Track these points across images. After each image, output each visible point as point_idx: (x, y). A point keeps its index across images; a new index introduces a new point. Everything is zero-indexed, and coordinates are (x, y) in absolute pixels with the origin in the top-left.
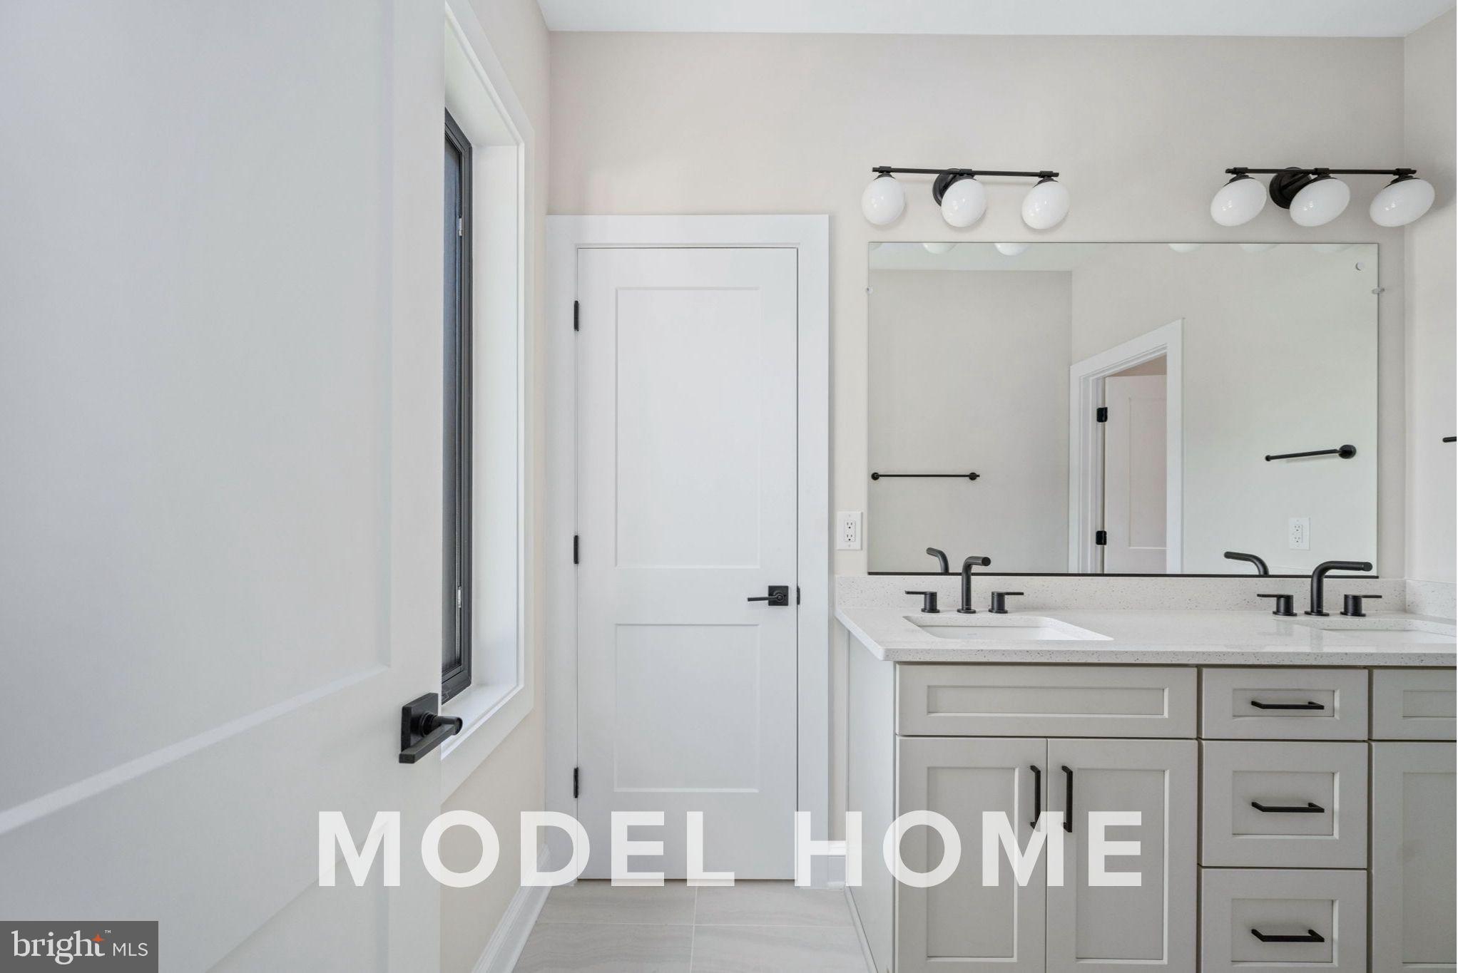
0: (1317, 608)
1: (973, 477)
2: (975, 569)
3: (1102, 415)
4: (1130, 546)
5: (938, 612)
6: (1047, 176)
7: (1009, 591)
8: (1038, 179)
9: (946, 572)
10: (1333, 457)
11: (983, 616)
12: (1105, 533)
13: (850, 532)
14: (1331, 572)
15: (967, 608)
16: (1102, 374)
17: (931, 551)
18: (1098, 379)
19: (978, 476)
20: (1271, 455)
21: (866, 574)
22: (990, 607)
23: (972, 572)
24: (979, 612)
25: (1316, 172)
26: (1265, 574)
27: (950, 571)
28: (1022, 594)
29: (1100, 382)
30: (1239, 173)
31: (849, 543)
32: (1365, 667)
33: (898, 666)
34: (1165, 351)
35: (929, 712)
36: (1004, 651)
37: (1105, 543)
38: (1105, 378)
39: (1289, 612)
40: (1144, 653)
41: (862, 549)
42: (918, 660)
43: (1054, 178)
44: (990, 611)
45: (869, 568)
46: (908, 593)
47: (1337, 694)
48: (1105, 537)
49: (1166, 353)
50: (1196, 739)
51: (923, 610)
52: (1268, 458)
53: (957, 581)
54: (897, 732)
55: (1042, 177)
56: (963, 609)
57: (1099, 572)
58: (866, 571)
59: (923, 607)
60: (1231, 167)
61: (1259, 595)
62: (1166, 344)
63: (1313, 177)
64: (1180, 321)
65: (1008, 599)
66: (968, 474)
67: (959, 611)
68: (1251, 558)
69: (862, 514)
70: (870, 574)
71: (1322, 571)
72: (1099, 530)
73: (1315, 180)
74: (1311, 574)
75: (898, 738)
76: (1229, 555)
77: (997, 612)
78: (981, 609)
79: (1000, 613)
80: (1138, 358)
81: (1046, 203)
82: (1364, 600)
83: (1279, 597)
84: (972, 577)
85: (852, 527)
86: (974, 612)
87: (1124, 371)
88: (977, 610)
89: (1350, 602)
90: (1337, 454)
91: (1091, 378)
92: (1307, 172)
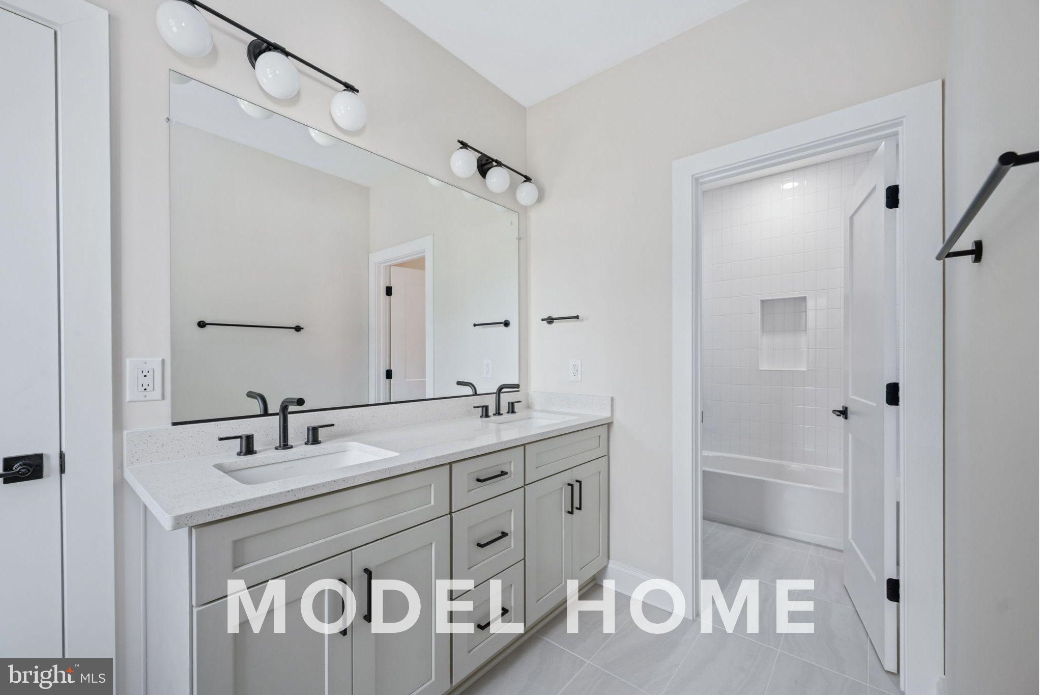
0: (498, 413)
1: (298, 329)
2: (291, 408)
3: (389, 291)
4: (405, 379)
5: (256, 453)
6: (349, 88)
7: (322, 424)
8: (343, 88)
9: (266, 413)
10: (501, 326)
11: (300, 449)
12: (391, 371)
13: (146, 381)
14: (504, 390)
15: (285, 444)
16: (389, 263)
17: (251, 395)
18: (386, 266)
19: (303, 328)
20: (476, 323)
21: (170, 425)
22: (306, 440)
23: (289, 411)
24: (297, 446)
25: (496, 161)
26: (476, 394)
27: (270, 412)
28: (333, 425)
29: (388, 268)
30: (464, 145)
31: (145, 393)
32: (522, 445)
33: (194, 530)
34: (422, 254)
35: (235, 568)
36: (313, 486)
37: (391, 378)
38: (390, 266)
39: (487, 416)
40: (419, 462)
41: (163, 398)
42: (219, 518)
43: (356, 93)
44: (306, 444)
45: (172, 419)
46: (221, 439)
47: (512, 463)
48: (391, 374)
49: (424, 255)
50: (449, 514)
51: (239, 454)
52: (475, 325)
53: (274, 422)
54: (194, 603)
55: (346, 87)
56: (280, 446)
57: (388, 401)
58: (170, 422)
59: (239, 450)
60: (461, 140)
61: (474, 407)
62: (424, 249)
63: (494, 164)
64: (432, 236)
65: (321, 431)
66: (294, 326)
67: (276, 448)
68: (470, 385)
69: (163, 361)
70: (174, 424)
71: (500, 390)
72: (388, 369)
73: (496, 166)
74: (495, 391)
75: (195, 610)
76: (459, 383)
77: (312, 444)
78: (298, 443)
79: (315, 444)
80: (409, 256)
81: (349, 108)
82: (515, 404)
83: (483, 407)
84: (289, 416)
85: (150, 375)
86: (291, 447)
87: (401, 264)
88: (293, 444)
89: (510, 405)
90: (503, 325)
91: (382, 265)
92: (493, 160)
